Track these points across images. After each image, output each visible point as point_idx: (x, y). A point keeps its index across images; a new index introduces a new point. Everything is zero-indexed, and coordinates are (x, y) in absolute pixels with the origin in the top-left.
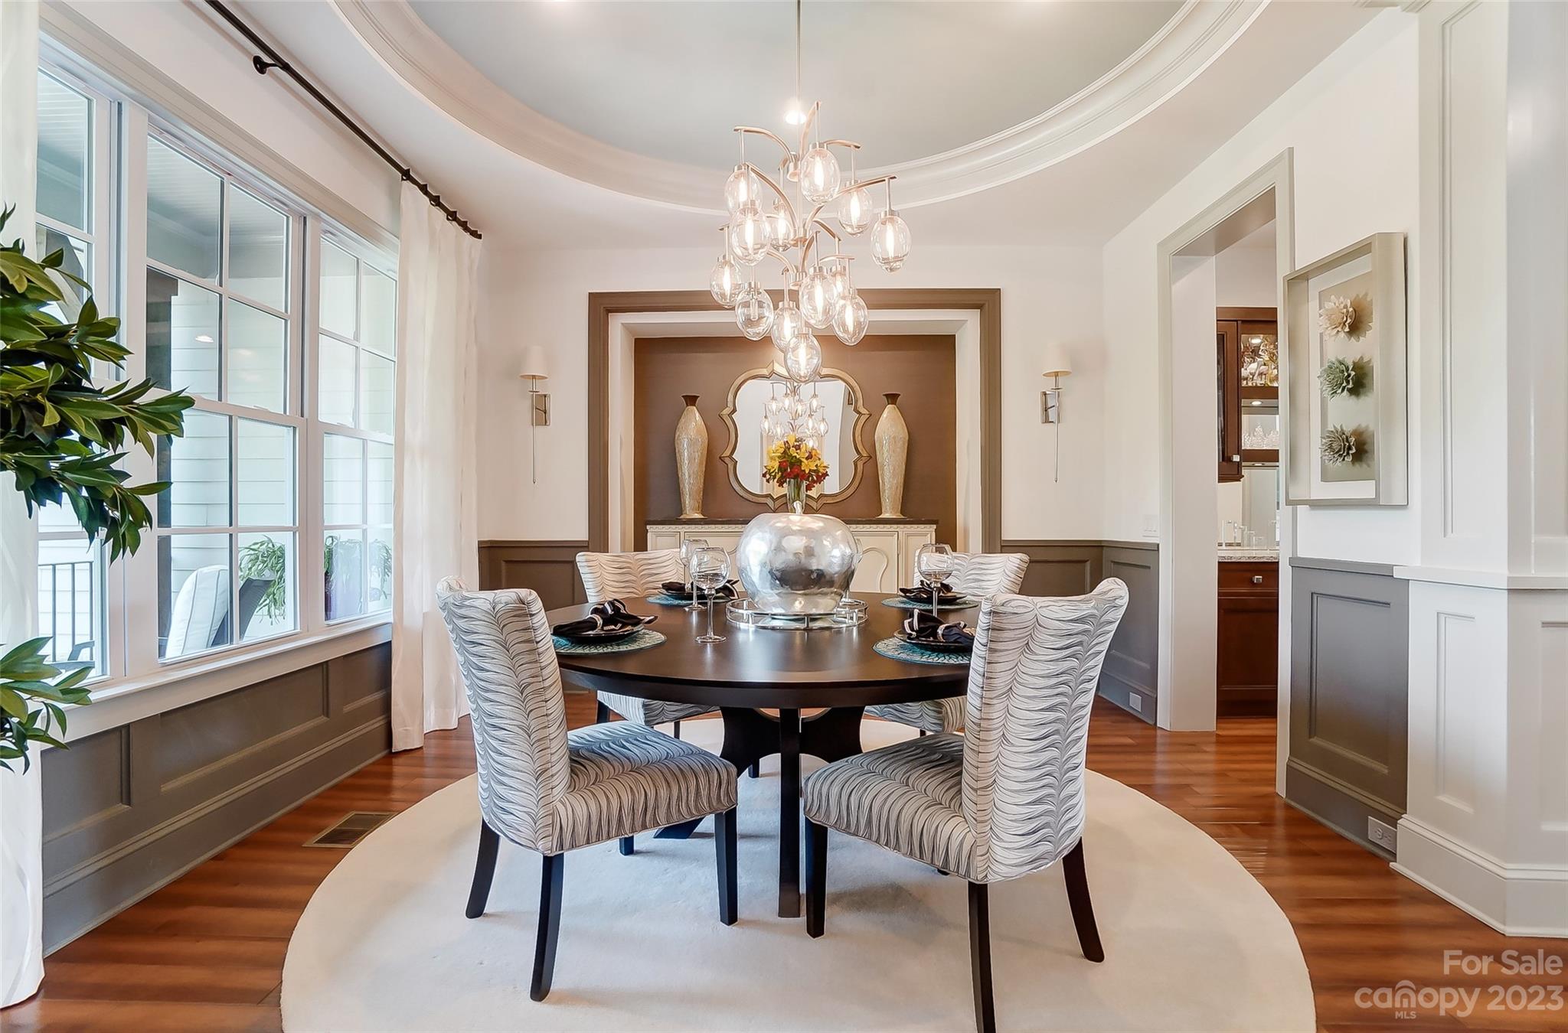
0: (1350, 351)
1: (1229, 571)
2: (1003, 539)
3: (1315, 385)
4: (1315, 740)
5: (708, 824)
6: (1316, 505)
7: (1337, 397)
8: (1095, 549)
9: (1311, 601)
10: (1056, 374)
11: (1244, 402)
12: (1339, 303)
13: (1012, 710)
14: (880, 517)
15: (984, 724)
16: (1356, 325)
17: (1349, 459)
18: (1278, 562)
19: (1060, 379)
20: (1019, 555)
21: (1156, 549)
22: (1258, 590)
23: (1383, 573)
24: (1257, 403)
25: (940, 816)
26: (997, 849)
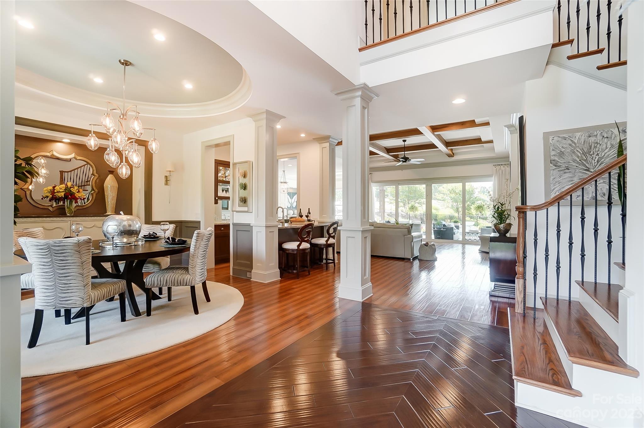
0: (243, 181)
1: (217, 227)
2: (153, 221)
3: (237, 187)
4: (238, 261)
5: (117, 297)
6: (237, 212)
7: (241, 190)
8: (180, 223)
9: (236, 231)
10: (170, 171)
11: (219, 184)
12: (242, 171)
13: (199, 252)
14: (106, 214)
15: (194, 255)
16: (245, 176)
17: (243, 203)
18: (230, 225)
19: (171, 172)
20: (173, 225)
21: (199, 222)
22: (223, 232)
23: (248, 225)
24: (221, 184)
25: (184, 276)
26: (196, 278)
